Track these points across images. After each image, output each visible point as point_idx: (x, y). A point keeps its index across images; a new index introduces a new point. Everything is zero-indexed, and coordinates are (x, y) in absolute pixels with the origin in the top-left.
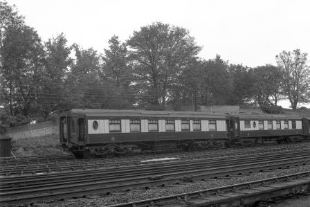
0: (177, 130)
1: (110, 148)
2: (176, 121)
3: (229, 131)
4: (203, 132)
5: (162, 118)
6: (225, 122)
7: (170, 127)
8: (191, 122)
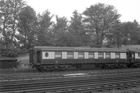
0: (95, 58)
1: (55, 66)
2: (95, 53)
3: (128, 59)
4: (112, 59)
5: (86, 51)
6: (125, 54)
7: (91, 56)
8: (104, 53)
